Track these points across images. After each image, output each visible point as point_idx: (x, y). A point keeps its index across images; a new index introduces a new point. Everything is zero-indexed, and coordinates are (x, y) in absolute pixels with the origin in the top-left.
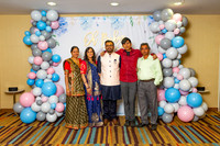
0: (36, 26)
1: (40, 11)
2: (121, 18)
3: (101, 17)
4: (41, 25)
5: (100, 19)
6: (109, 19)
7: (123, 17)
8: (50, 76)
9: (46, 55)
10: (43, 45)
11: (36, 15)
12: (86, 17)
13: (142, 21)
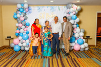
0: (19, 11)
1: (21, 4)
2: (55, 7)
3: (46, 6)
4: (21, 10)
5: (45, 8)
6: (49, 7)
7: (55, 6)
8: (25, 32)
9: (24, 23)
10: (22, 19)
11: (19, 6)
12: (39, 6)
13: (63, 8)
